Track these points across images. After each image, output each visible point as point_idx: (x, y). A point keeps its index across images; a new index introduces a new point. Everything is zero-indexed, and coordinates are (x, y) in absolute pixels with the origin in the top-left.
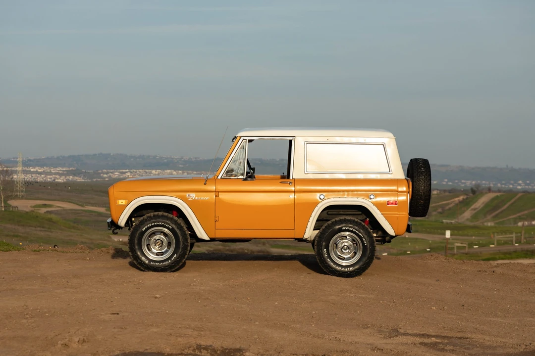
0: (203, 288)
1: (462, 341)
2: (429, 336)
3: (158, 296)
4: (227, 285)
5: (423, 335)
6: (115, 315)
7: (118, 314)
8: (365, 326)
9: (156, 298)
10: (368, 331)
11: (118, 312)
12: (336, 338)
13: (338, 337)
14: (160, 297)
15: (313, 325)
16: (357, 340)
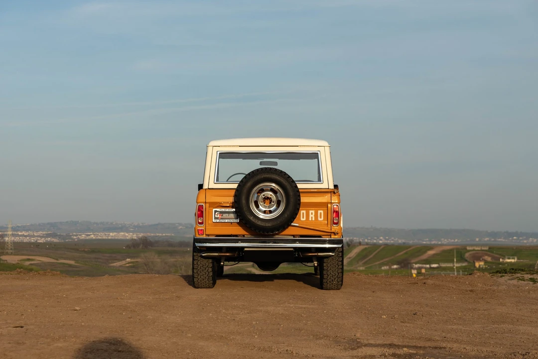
0: (130, 301)
1: (442, 351)
2: (398, 347)
3: (77, 308)
4: (157, 298)
5: (391, 346)
6: (18, 328)
7: (22, 327)
8: (317, 337)
9: (76, 310)
10: (322, 341)
11: (23, 325)
12: (287, 350)
13: (289, 349)
14: (80, 310)
15: (256, 337)
16: (314, 353)
